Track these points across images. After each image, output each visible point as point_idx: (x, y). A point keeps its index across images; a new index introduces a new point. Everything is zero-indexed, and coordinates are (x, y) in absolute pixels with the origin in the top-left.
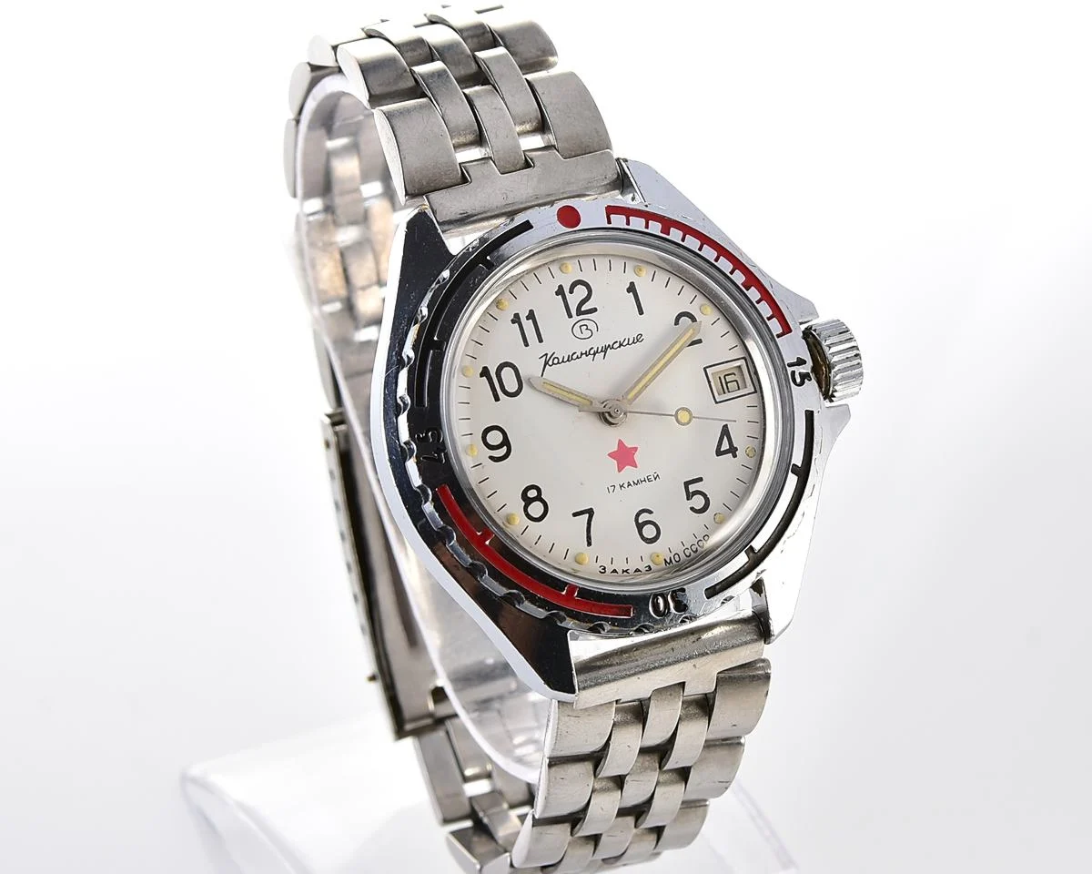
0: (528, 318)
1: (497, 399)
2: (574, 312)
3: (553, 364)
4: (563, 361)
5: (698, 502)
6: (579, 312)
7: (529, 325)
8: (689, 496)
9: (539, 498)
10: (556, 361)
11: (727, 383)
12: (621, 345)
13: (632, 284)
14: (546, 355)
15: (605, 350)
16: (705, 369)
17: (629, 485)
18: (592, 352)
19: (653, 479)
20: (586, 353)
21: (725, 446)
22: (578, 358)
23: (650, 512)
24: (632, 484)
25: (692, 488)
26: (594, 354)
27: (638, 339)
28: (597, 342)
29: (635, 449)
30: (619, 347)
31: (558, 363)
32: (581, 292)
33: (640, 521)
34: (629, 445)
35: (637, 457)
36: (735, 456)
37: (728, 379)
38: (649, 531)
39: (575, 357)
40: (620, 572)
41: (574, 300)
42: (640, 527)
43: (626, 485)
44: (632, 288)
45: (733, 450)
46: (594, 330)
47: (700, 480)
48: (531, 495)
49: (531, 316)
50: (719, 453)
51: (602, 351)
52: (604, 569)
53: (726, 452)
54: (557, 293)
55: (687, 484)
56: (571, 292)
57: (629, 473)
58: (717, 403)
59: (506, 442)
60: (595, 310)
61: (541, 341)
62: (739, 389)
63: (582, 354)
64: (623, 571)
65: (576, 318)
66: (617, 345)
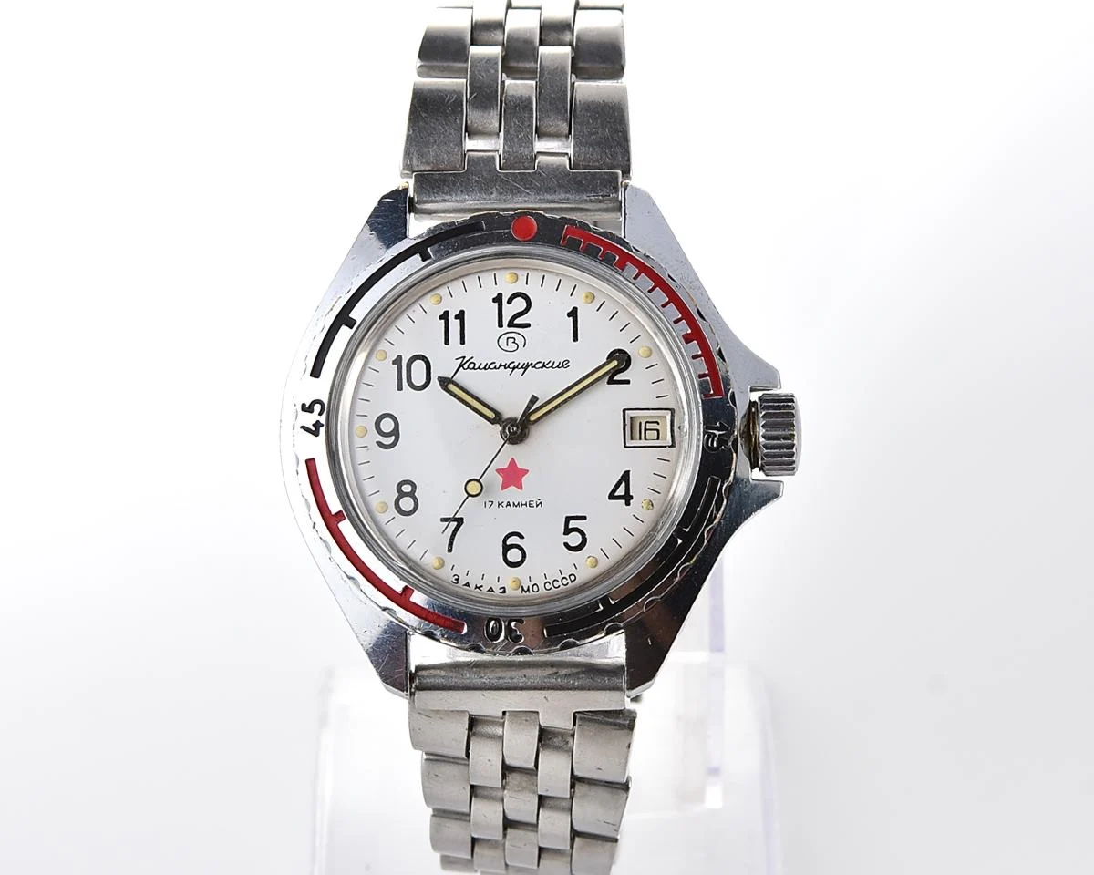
0: (456, 317)
1: (400, 388)
2: (505, 322)
3: (468, 368)
4: (479, 368)
5: (575, 539)
6: (511, 324)
7: (454, 325)
8: (567, 531)
9: (412, 495)
10: (472, 366)
11: (646, 430)
12: (544, 366)
13: (575, 310)
14: (464, 357)
15: (526, 367)
16: (624, 411)
17: (508, 504)
18: (512, 366)
19: (535, 505)
20: (505, 366)
21: (622, 491)
22: (495, 368)
23: (521, 537)
24: (512, 504)
25: (572, 524)
26: (514, 369)
27: (564, 365)
28: (520, 358)
29: (525, 472)
30: (542, 368)
31: (474, 368)
32: (519, 304)
33: (508, 543)
34: (521, 465)
35: (525, 479)
36: (628, 504)
37: (649, 426)
38: (514, 555)
39: (492, 366)
40: (473, 586)
41: (509, 311)
42: (506, 548)
43: (504, 504)
44: (573, 314)
45: (627, 498)
46: (521, 345)
47: (584, 518)
48: (407, 490)
49: (461, 316)
50: (612, 496)
51: (522, 367)
52: (457, 579)
53: (619, 498)
54: (494, 300)
55: (568, 519)
56: (509, 302)
57: (512, 494)
58: (625, 447)
59: (395, 432)
60: (528, 325)
61: (463, 342)
62: (658, 439)
63: (501, 365)
64: (476, 587)
65: (505, 328)
66: (541, 365)
